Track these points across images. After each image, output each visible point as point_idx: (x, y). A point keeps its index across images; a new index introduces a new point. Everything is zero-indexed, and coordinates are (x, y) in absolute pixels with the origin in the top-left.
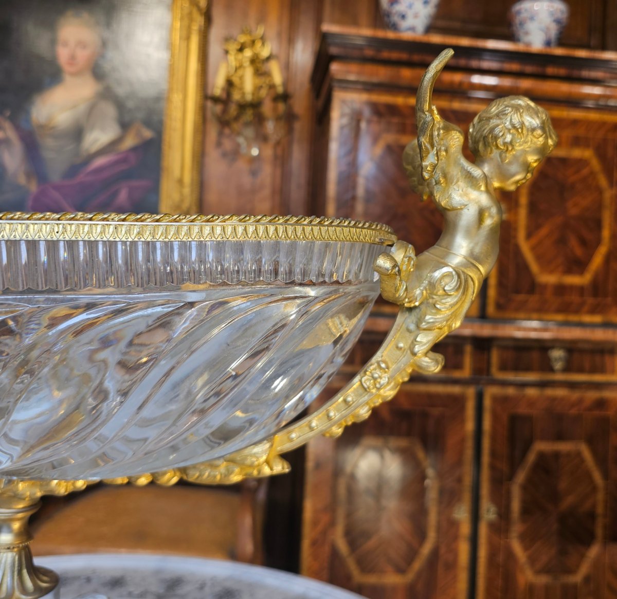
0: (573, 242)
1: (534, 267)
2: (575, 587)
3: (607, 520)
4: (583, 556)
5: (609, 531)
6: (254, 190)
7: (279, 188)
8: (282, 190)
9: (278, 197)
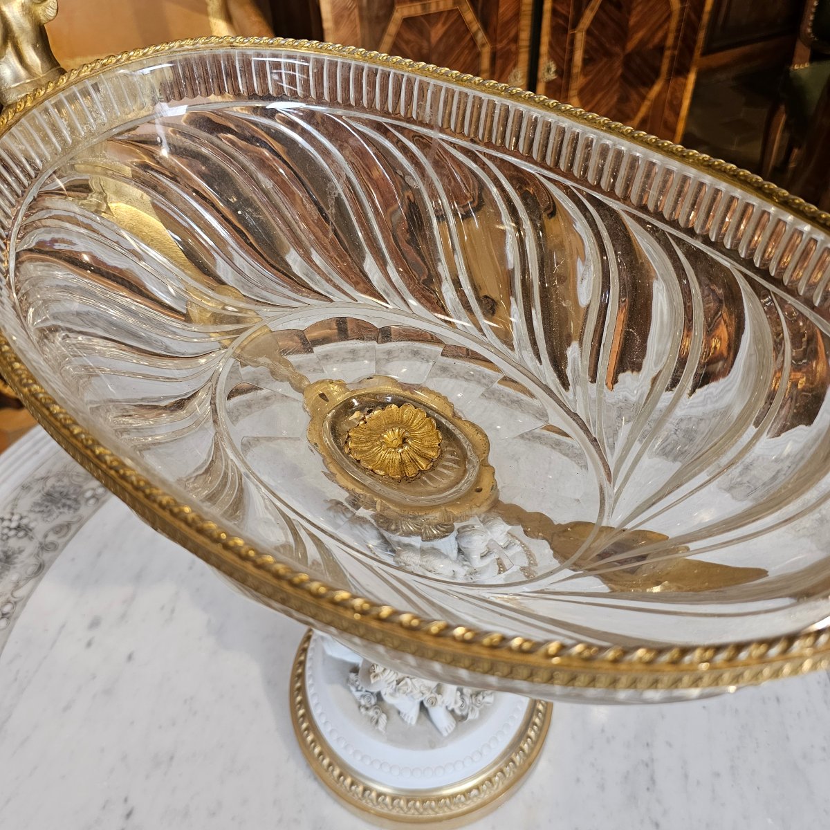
3: (676, 53)
4: (643, 98)
5: (675, 64)
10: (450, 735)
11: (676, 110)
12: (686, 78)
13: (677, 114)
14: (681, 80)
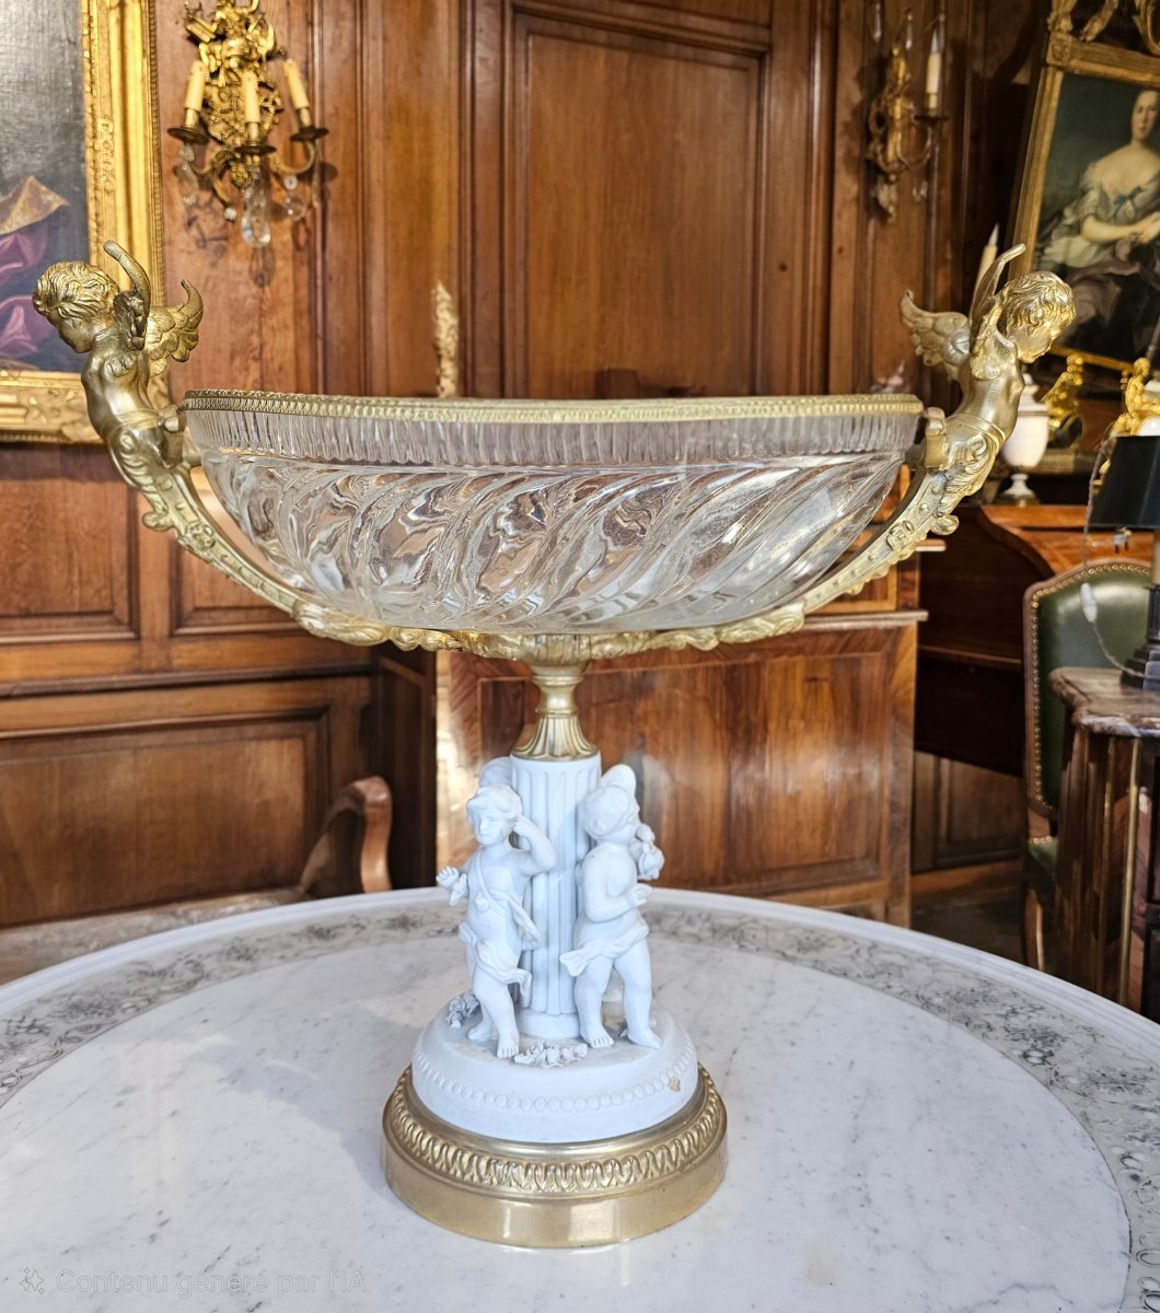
6: (261, 309)
7: (304, 306)
8: (312, 309)
9: (305, 322)
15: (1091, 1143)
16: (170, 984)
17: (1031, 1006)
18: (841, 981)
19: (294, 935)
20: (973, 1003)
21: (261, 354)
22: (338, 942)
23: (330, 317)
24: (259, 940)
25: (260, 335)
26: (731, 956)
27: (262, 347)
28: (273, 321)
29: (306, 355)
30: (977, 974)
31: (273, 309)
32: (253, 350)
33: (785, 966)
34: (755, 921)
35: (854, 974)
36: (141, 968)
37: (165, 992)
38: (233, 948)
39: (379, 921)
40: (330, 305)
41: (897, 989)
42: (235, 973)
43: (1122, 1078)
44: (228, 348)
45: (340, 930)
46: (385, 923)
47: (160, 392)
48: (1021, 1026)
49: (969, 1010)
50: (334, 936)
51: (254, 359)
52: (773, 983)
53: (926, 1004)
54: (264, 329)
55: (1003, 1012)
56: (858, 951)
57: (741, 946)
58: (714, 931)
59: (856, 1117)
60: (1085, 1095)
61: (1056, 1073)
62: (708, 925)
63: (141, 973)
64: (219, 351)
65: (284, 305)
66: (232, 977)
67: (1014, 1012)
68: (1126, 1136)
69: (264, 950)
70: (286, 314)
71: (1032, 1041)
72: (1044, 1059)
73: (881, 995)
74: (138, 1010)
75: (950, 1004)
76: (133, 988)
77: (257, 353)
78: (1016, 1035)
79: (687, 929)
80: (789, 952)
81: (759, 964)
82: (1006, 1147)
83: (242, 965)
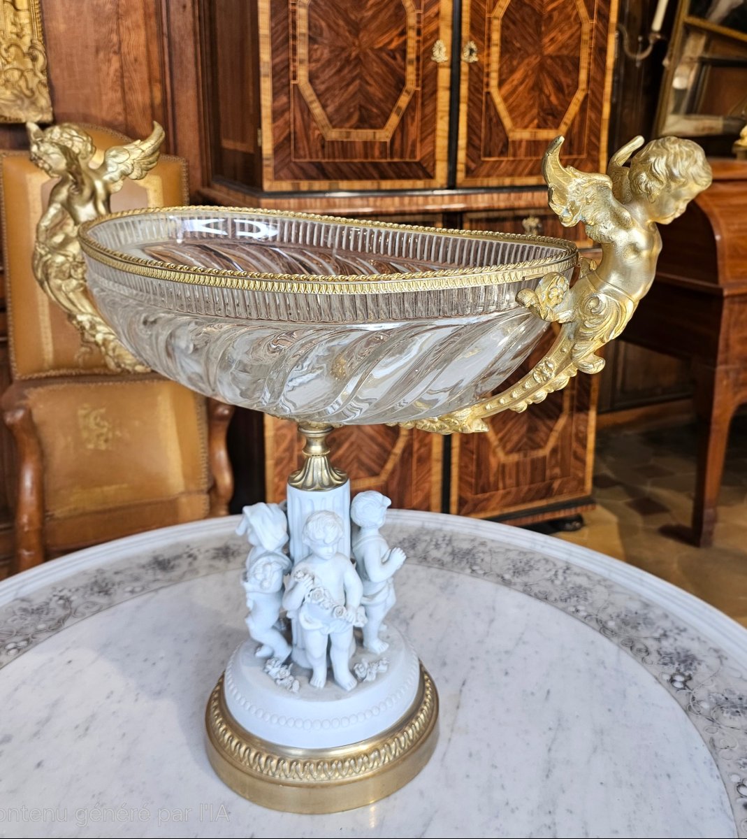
0: (549, 88)
1: (507, 122)
2: (544, 458)
3: (575, 392)
4: (551, 430)
5: (575, 403)
6: (118, 13)
7: (152, 9)
8: (158, 13)
9: (153, 22)
10: (352, 690)
11: (583, 442)
12: (587, 415)
13: (585, 447)
14: (582, 416)
15: (716, 772)
16: (45, 622)
17: (677, 628)
18: (542, 606)
19: (143, 567)
20: (635, 627)
21: (120, 48)
22: (175, 574)
23: (172, 18)
24: (116, 573)
25: (118, 33)
26: (465, 582)
27: (120, 42)
28: (128, 22)
29: (155, 49)
30: (640, 596)
31: (127, 13)
32: (113, 46)
33: (504, 590)
34: (483, 544)
35: (552, 598)
36: (25, 605)
37: (40, 631)
38: (96, 582)
39: (207, 551)
40: (172, 8)
41: (583, 614)
42: (95, 608)
43: (739, 702)
44: (94, 44)
45: (177, 562)
46: (212, 553)
47: (40, 82)
48: (670, 650)
49: (633, 633)
50: (173, 567)
51: (115, 53)
52: (494, 609)
53: (604, 629)
54: (121, 28)
55: (657, 635)
56: (556, 575)
57: (473, 571)
58: (453, 553)
59: (550, 750)
60: (712, 720)
61: (693, 698)
62: (449, 549)
63: (25, 610)
64: (87, 47)
65: (136, 10)
66: (94, 613)
67: (665, 635)
68: (741, 762)
69: (119, 583)
70: (138, 16)
71: (676, 666)
72: (684, 683)
73: (571, 619)
74: (20, 651)
75: (620, 628)
76: (16, 626)
77: (116, 48)
78: (666, 659)
79: (435, 554)
80: (507, 577)
81: (486, 588)
82: (656, 777)
83: (102, 600)
